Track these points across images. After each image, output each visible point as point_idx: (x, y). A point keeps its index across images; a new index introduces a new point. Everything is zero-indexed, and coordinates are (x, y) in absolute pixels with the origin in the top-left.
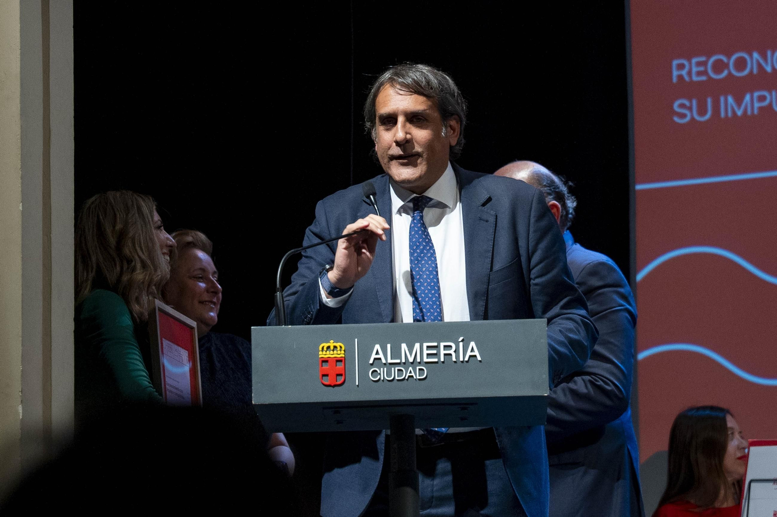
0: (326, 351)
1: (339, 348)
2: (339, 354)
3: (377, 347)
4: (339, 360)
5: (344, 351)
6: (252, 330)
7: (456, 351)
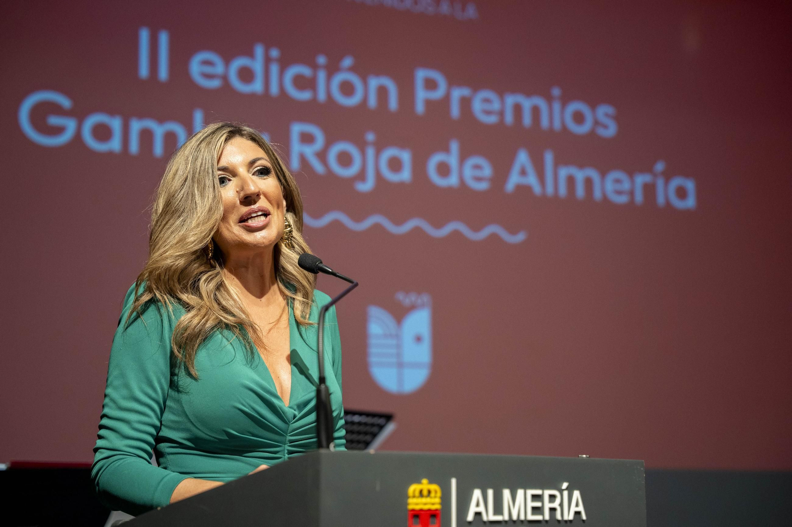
0: (418, 499)
1: (433, 494)
2: (433, 503)
4: (434, 515)
5: (440, 499)
7: (561, 505)
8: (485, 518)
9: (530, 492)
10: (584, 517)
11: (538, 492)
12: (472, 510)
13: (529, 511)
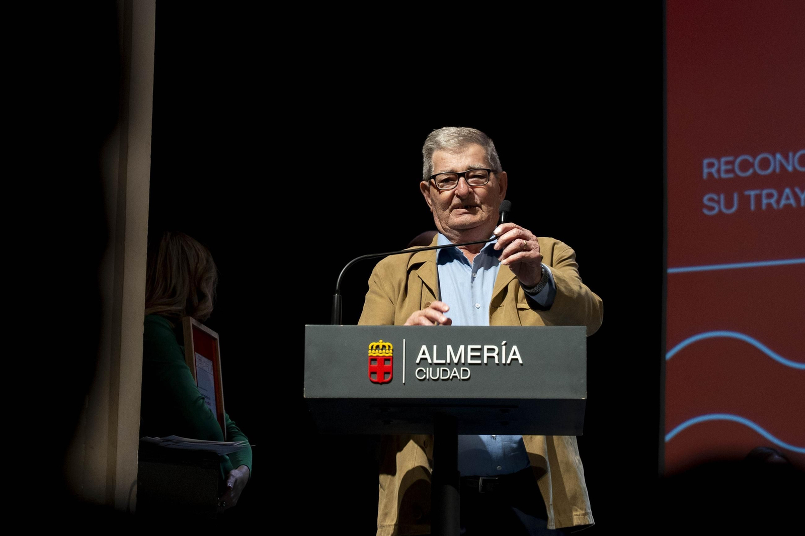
0: (375, 350)
1: (387, 348)
2: (388, 353)
3: (424, 347)
4: (387, 359)
5: (393, 350)
6: (306, 328)
7: (499, 354)
8: (430, 361)
9: (470, 347)
10: (521, 361)
11: (479, 347)
12: (420, 356)
13: (469, 358)
